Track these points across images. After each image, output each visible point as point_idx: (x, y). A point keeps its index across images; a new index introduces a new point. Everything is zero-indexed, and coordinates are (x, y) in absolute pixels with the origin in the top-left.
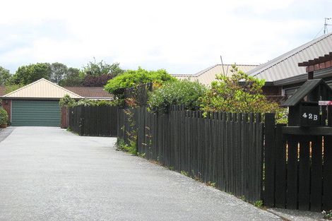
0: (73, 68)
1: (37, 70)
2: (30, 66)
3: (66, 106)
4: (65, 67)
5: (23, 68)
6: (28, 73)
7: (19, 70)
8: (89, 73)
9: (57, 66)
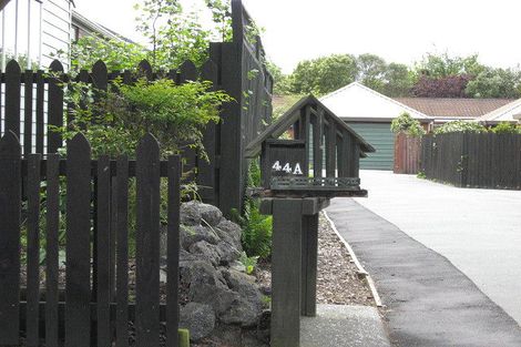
0: (396, 63)
1: (332, 68)
2: (319, 61)
3: (407, 133)
4: (381, 62)
5: (307, 63)
6: (315, 73)
7: (300, 67)
8: (425, 72)
9: (367, 59)
